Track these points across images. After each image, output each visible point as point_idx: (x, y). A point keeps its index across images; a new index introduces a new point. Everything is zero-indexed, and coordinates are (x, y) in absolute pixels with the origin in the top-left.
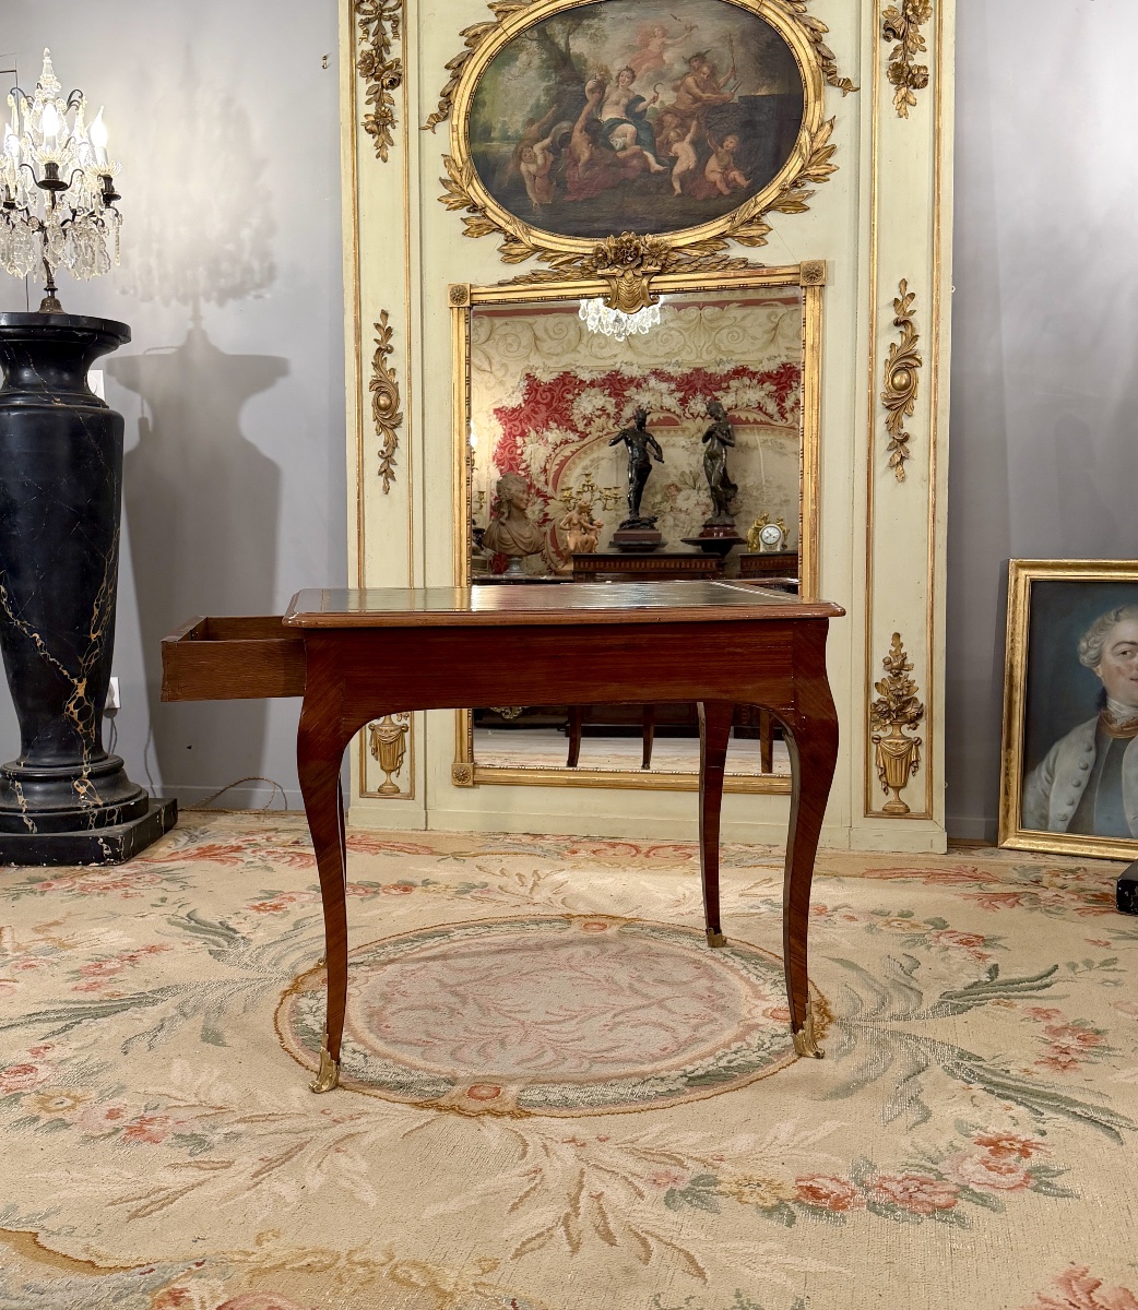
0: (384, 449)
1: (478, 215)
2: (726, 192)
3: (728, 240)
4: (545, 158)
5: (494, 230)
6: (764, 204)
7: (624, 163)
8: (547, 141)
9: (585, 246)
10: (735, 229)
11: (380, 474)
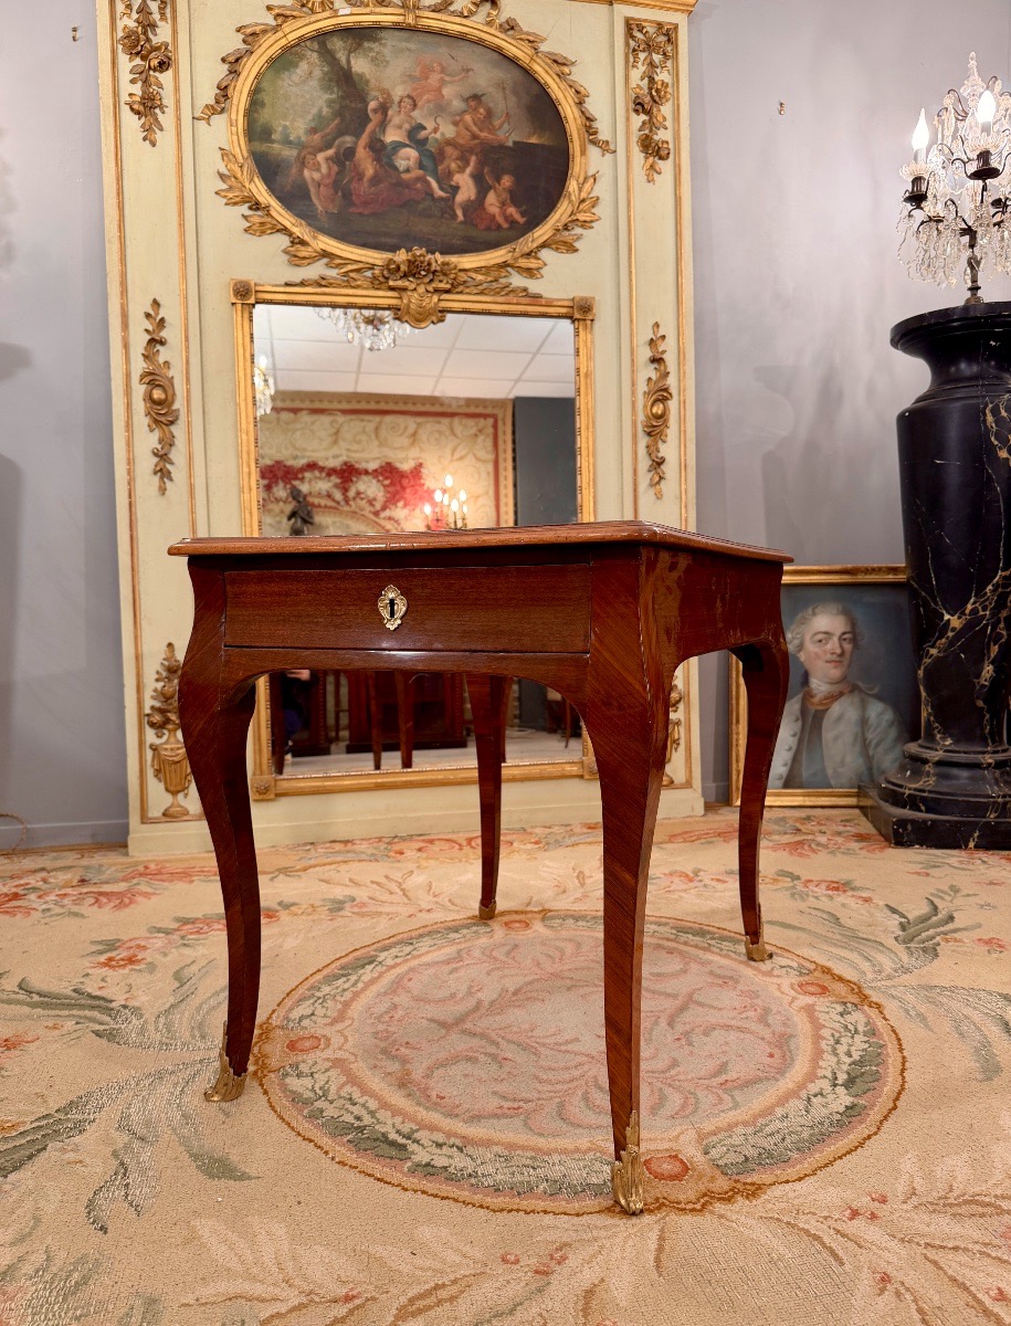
0: (159, 447)
1: (259, 213)
2: (505, 225)
3: (509, 269)
4: (330, 168)
5: (278, 231)
6: (541, 241)
7: (407, 185)
8: (331, 152)
9: (376, 257)
10: (516, 259)
11: (155, 473)
